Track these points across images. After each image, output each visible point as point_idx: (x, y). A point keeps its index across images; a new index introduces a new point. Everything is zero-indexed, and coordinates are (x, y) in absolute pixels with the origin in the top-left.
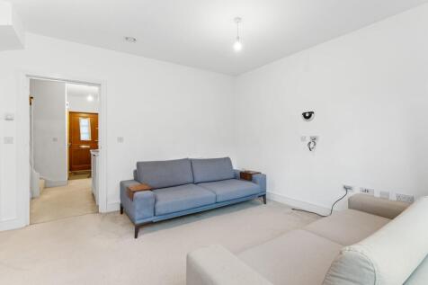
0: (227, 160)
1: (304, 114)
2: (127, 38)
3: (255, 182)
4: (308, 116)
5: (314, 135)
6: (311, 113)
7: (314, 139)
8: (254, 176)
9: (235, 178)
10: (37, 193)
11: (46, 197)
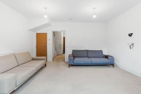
0: (101, 51)
1: (129, 34)
2: (70, 19)
3: (109, 59)
4: (130, 35)
5: (133, 43)
6: (132, 34)
7: (133, 44)
8: (109, 57)
9: (103, 57)
10: (56, 56)
11: (57, 57)
